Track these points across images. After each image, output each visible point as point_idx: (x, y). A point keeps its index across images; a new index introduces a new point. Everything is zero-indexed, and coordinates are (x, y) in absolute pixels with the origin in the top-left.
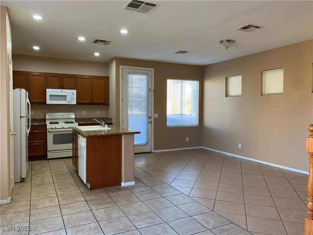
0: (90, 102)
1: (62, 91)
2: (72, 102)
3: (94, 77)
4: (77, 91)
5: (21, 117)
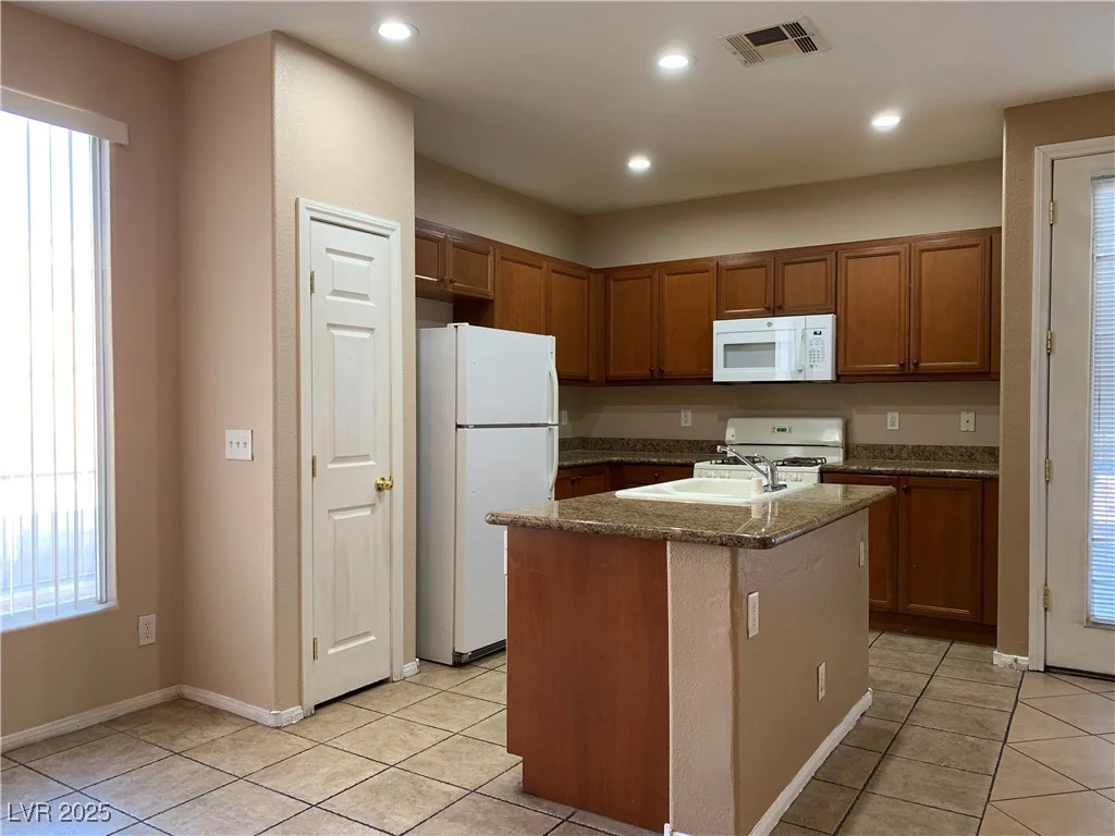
0: (902, 365)
1: (770, 324)
2: (815, 369)
3: (925, 244)
4: (837, 320)
5: (458, 426)
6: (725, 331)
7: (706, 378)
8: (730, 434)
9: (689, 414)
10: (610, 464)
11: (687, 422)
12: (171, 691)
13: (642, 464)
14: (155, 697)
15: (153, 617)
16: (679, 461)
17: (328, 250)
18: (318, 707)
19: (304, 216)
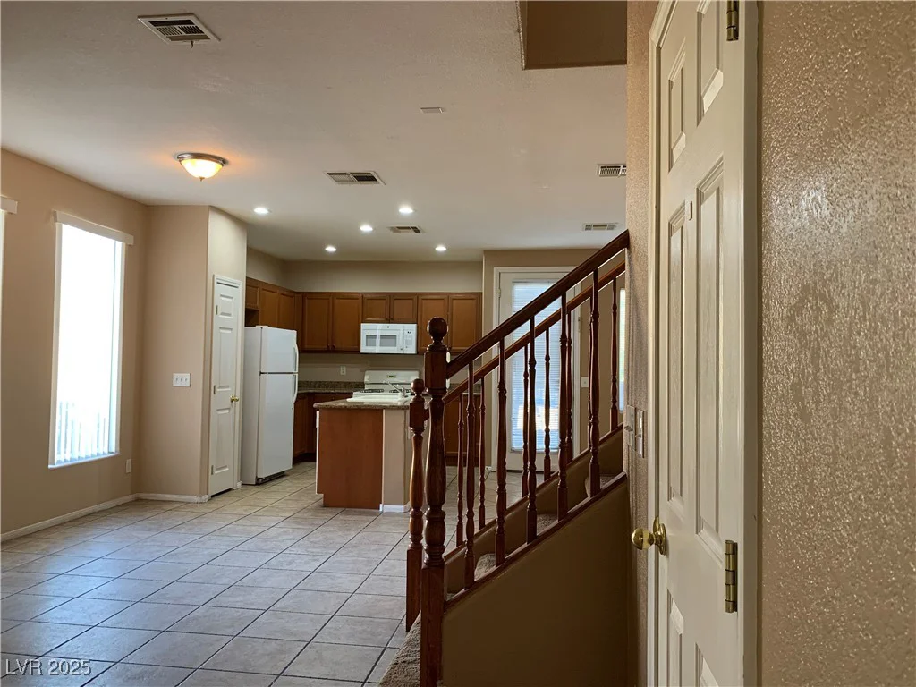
1: (388, 327)
2: (407, 348)
3: (454, 296)
4: (418, 327)
5: (261, 373)
6: (366, 329)
7: (358, 351)
8: (366, 379)
9: (345, 368)
10: (309, 393)
11: (343, 372)
12: (135, 496)
13: (327, 393)
14: (129, 498)
15: (130, 460)
16: (345, 391)
17: (222, 296)
18: (212, 496)
19: (216, 281)
